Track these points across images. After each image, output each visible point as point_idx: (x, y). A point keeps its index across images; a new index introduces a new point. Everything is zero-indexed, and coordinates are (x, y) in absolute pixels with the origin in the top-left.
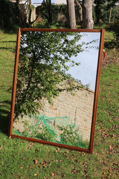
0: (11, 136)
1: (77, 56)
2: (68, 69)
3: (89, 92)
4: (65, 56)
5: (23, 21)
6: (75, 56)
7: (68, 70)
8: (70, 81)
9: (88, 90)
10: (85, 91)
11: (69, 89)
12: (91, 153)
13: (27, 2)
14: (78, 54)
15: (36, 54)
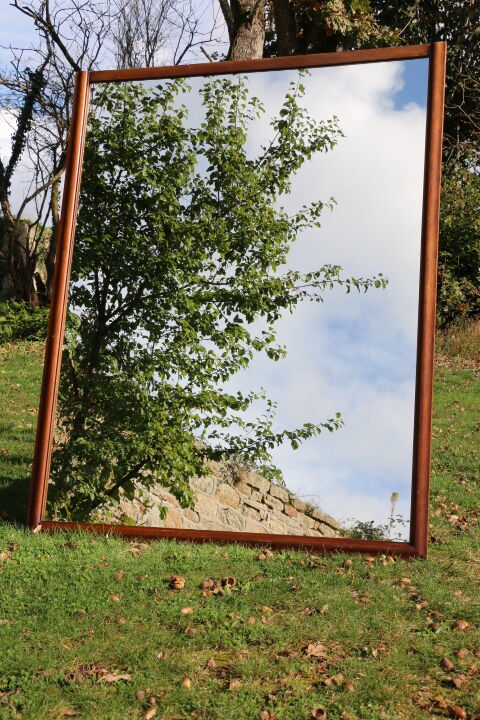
0: (39, 527)
1: (276, 318)
2: (249, 358)
3: (318, 524)
4: (226, 321)
5: (22, 263)
6: (270, 317)
7: (247, 360)
8: (236, 470)
9: (314, 516)
10: (301, 517)
11: (253, 449)
12: (422, 557)
13: (43, 193)
14: (281, 310)
15: (110, 310)
